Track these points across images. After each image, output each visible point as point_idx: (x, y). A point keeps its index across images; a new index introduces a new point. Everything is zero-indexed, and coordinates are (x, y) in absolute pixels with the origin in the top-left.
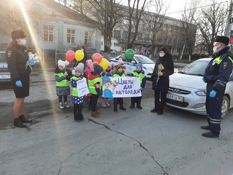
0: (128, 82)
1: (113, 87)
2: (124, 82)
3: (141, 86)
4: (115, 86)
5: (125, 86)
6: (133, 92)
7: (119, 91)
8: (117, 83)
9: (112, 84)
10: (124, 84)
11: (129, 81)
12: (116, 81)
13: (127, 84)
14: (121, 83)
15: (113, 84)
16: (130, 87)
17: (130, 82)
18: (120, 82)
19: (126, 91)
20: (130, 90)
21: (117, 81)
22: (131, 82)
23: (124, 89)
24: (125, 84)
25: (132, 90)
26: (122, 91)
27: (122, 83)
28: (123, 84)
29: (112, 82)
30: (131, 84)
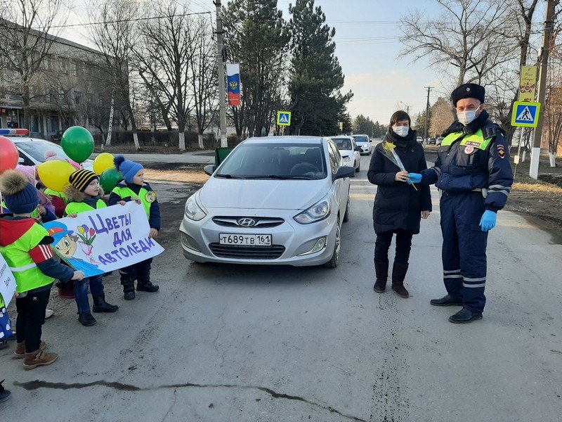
0: (119, 221)
1: (86, 247)
2: (109, 224)
3: (151, 226)
4: (88, 242)
5: (116, 234)
6: (140, 248)
7: (106, 255)
8: (92, 232)
9: (76, 239)
10: (112, 228)
11: (121, 217)
12: (85, 227)
13: (118, 226)
14: (104, 230)
15: (80, 239)
16: (127, 236)
17: (124, 219)
18: (99, 227)
19: (121, 249)
20: (129, 243)
21: (90, 226)
22: (127, 220)
23: (115, 244)
24: (114, 230)
25: (135, 244)
26: (113, 253)
27: (106, 226)
28: (110, 229)
29: (73, 232)
30: (127, 224)
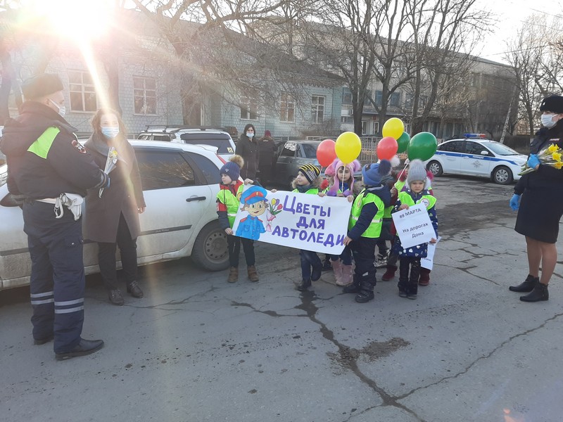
0: (311, 210)
4: (273, 213)
5: (303, 219)
6: (324, 239)
7: (284, 228)
8: (280, 207)
9: (267, 206)
11: (316, 207)
12: (278, 201)
13: (309, 213)
14: (292, 210)
16: (318, 225)
17: (318, 211)
18: (288, 206)
19: (303, 232)
21: (282, 202)
22: (322, 212)
23: (298, 225)
24: (302, 214)
26: (292, 230)
27: (295, 208)
28: (297, 211)
29: (267, 200)
30: (321, 215)
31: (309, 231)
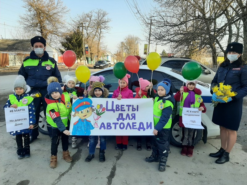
0: (126, 108)
1: (96, 116)
5: (121, 115)
8: (104, 109)
11: (128, 105)
16: (131, 117)
18: (110, 107)
20: (131, 122)
21: (104, 106)
22: (133, 108)
23: (118, 120)
24: (120, 112)
25: (136, 123)
30: (133, 111)
31: (126, 122)
